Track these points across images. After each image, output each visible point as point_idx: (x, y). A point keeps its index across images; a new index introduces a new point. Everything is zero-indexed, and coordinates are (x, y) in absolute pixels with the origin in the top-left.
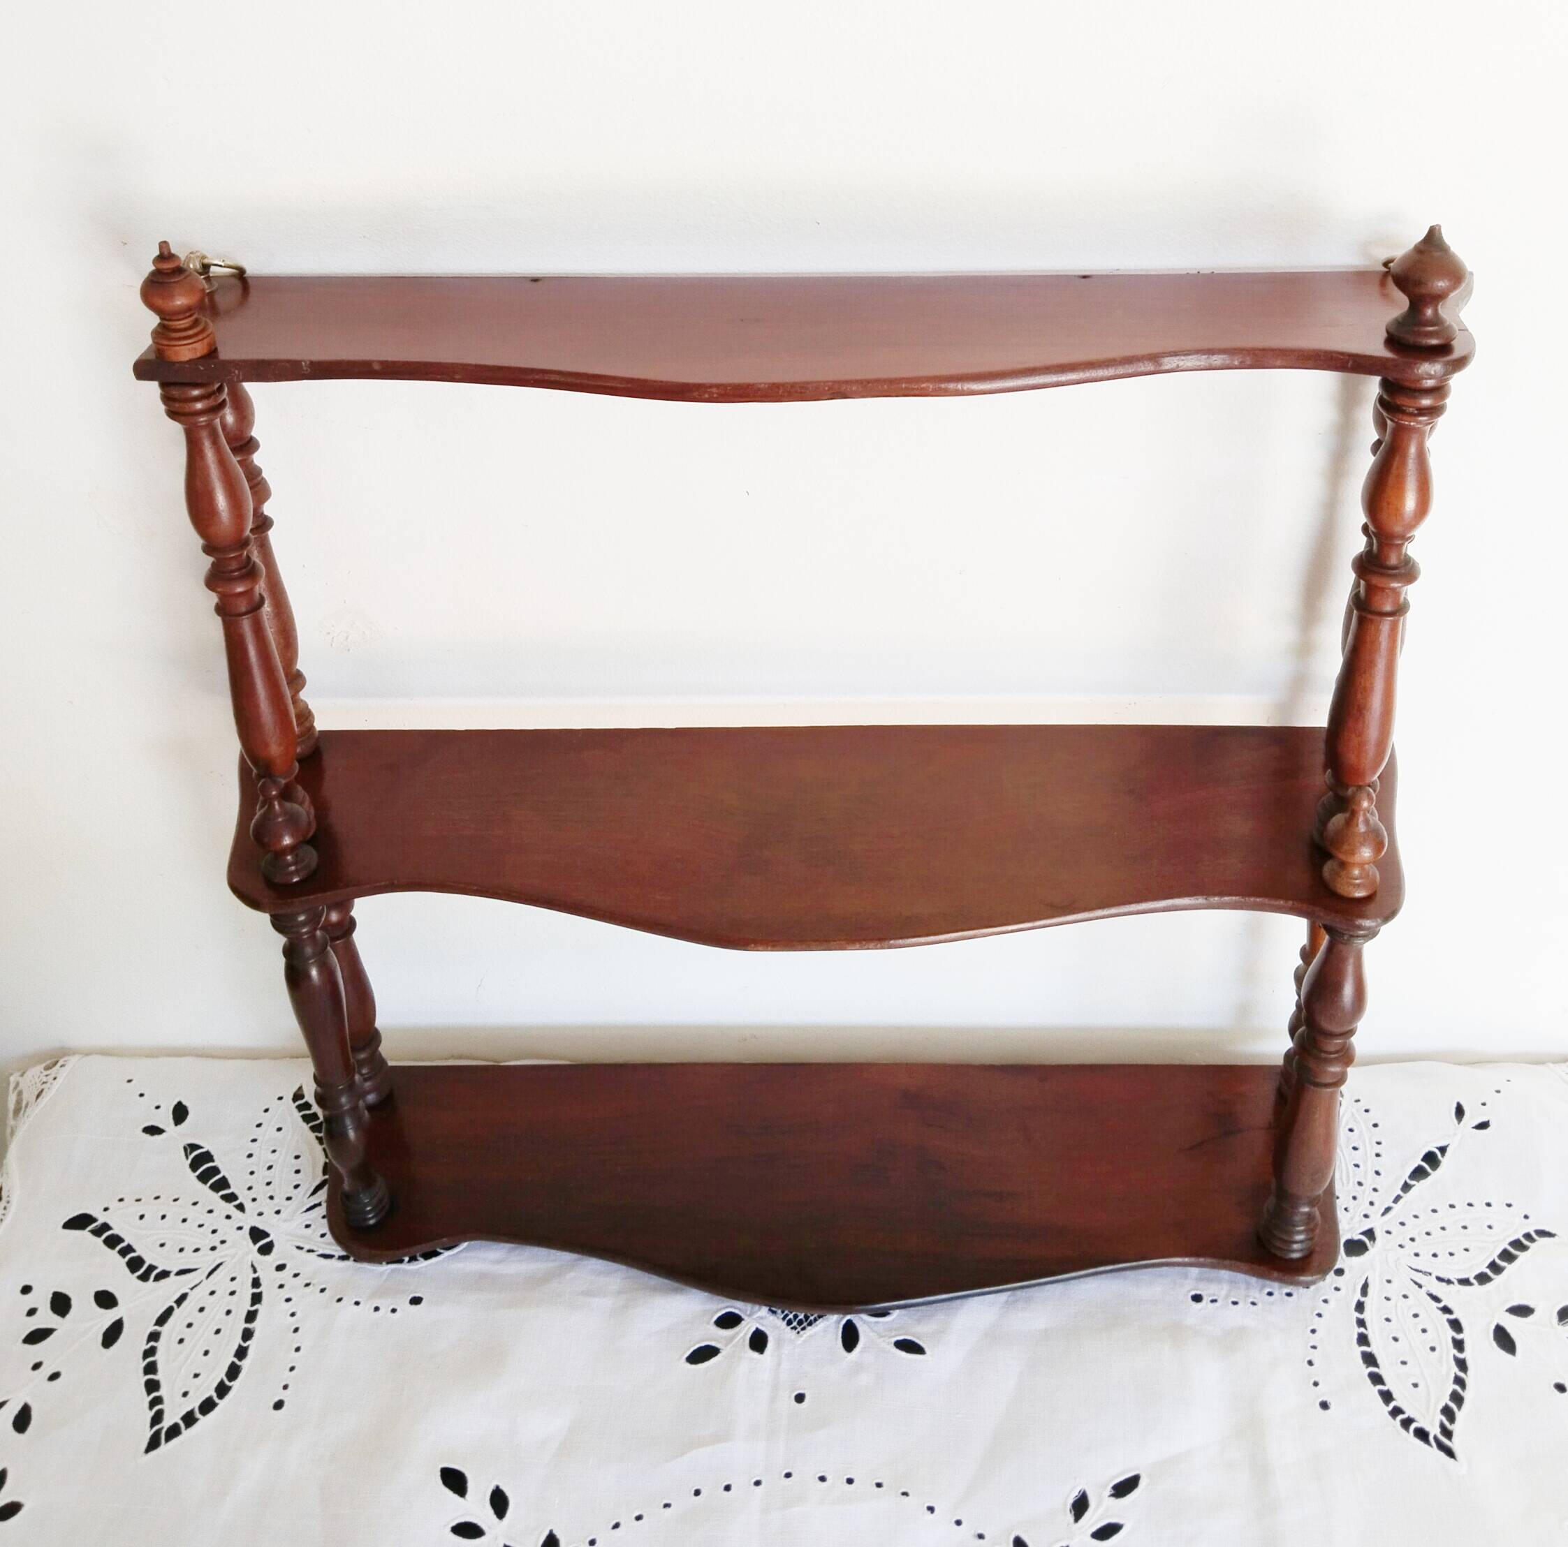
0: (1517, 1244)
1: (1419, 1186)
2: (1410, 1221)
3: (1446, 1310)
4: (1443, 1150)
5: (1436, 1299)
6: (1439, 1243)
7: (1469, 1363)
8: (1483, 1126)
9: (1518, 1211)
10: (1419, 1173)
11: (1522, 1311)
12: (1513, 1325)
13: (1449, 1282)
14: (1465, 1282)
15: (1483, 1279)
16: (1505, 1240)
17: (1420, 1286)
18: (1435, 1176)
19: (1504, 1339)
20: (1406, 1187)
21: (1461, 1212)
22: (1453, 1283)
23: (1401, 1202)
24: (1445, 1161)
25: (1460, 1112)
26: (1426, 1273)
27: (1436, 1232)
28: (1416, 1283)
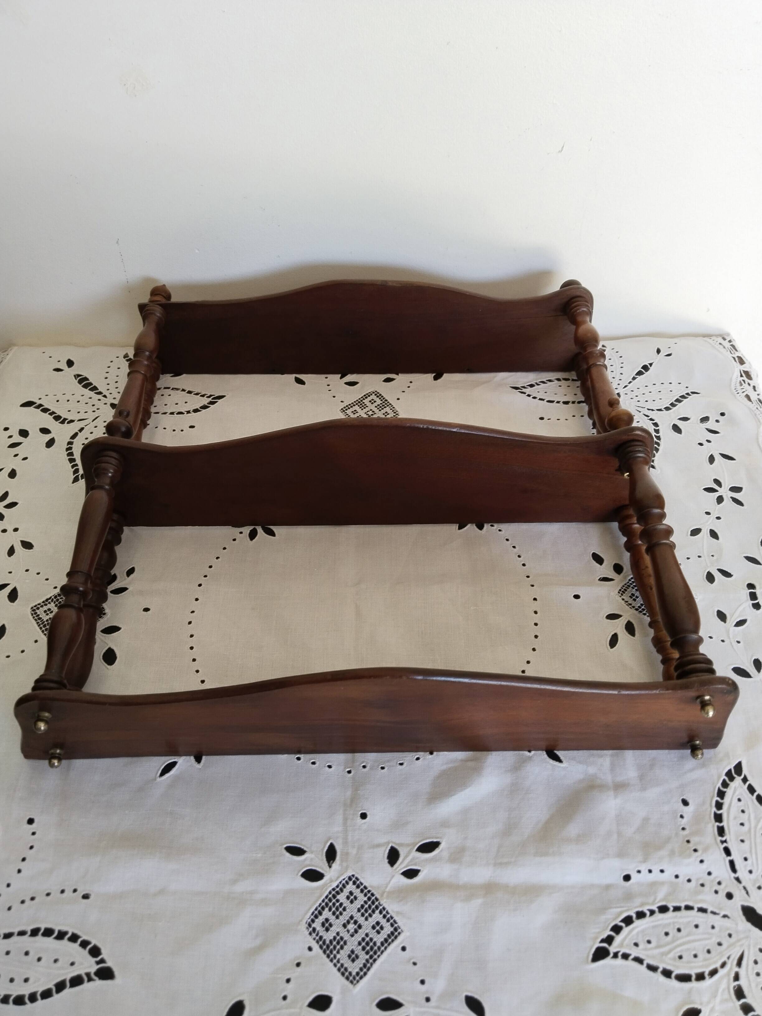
0: (683, 397)
1: (639, 378)
2: (636, 390)
3: (651, 419)
4: (651, 364)
5: (648, 416)
6: (648, 397)
7: (661, 437)
8: (669, 355)
9: (684, 385)
10: (640, 373)
11: (685, 419)
12: (680, 424)
13: (653, 410)
14: (660, 410)
15: (667, 409)
16: (677, 395)
17: (640, 412)
18: (647, 374)
19: (676, 429)
20: (634, 378)
21: (658, 387)
22: (654, 410)
23: (632, 384)
24: (651, 369)
25: (658, 351)
26: (642, 407)
27: (647, 394)
28: (638, 411)
